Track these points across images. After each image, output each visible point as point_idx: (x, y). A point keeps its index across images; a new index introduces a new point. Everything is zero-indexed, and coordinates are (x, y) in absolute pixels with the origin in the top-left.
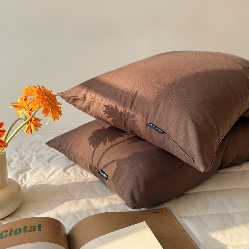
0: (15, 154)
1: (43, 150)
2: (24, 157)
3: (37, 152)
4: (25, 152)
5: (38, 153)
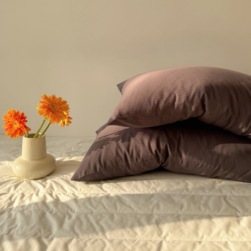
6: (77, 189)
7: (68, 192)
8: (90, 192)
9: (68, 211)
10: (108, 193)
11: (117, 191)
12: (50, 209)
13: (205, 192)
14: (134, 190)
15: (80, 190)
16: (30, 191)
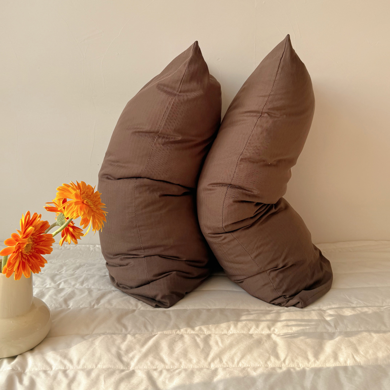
0: (50, 284)
1: (91, 281)
2: (62, 289)
3: (82, 283)
4: (65, 282)
5: (84, 286)
6: (71, 361)
7: (54, 368)
8: (96, 366)
10: (131, 368)
11: (149, 364)
13: (308, 360)
14: (182, 360)
15: (79, 363)
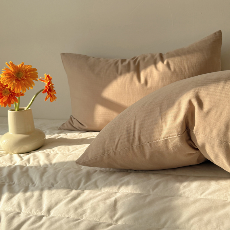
9: (29, 184)
12: (12, 182)
16: (7, 163)
